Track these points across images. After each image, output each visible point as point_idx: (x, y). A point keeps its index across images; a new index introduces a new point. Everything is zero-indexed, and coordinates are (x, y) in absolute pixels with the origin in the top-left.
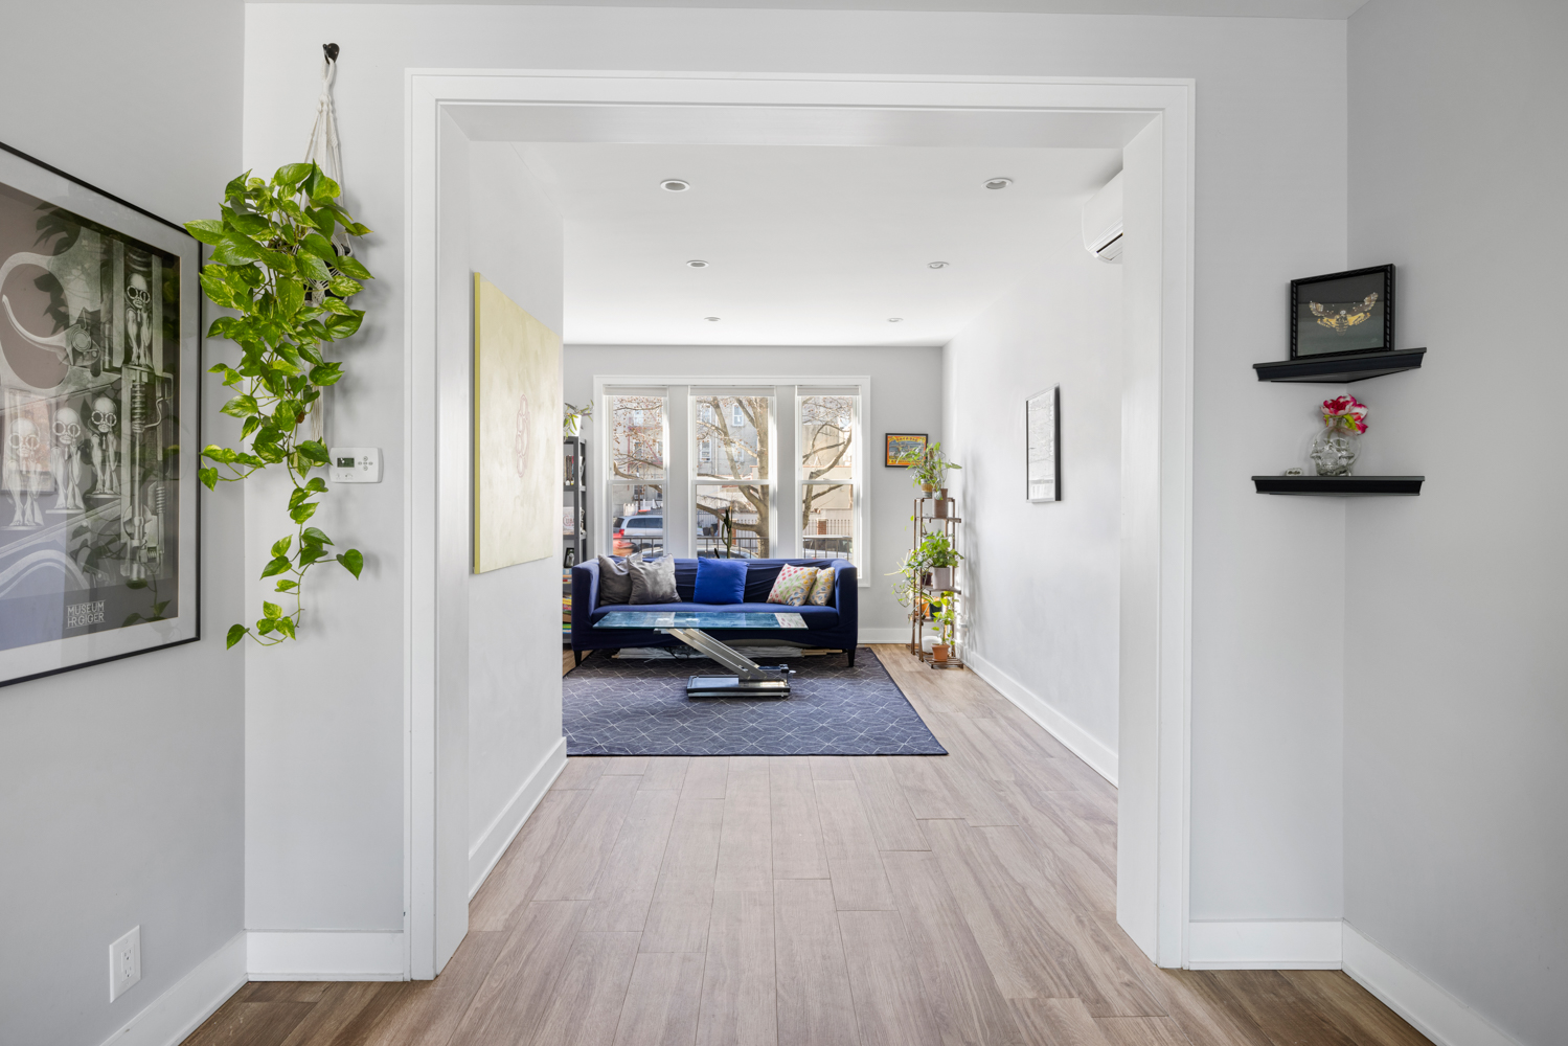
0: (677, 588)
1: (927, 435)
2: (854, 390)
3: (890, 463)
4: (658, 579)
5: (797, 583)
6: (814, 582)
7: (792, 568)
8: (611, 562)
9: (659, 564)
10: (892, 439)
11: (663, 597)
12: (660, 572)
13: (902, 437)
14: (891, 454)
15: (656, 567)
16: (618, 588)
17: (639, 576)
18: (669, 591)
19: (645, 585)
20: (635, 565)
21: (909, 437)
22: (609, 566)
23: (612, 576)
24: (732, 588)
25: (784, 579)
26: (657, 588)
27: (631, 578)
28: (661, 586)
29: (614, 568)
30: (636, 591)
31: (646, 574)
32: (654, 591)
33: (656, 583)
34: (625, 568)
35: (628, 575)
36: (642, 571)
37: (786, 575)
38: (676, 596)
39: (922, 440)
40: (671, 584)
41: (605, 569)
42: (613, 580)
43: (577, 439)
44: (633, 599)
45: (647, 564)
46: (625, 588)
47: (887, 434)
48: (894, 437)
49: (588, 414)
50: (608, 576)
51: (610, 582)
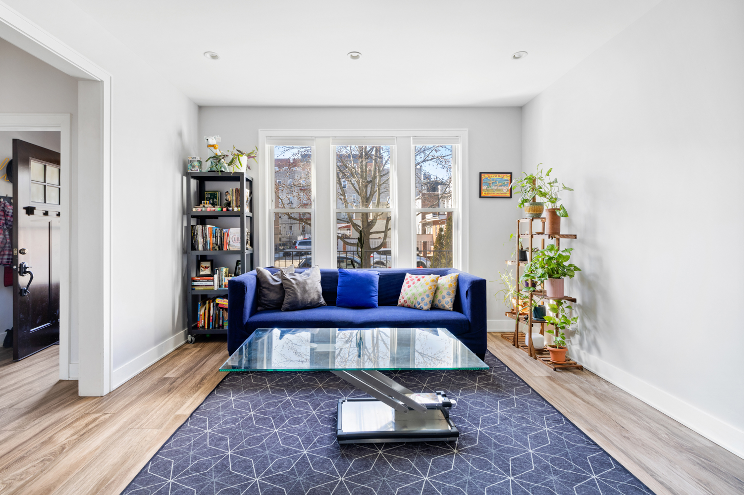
0: (323, 294)
1: (511, 174)
2: (456, 138)
3: (483, 195)
4: (307, 288)
5: (421, 290)
6: (437, 290)
7: (414, 276)
8: (267, 273)
9: (308, 275)
10: (484, 176)
11: (311, 303)
12: (309, 281)
13: (493, 175)
14: (484, 187)
15: (305, 277)
16: (273, 296)
17: (291, 286)
18: (316, 297)
19: (295, 294)
20: (288, 276)
21: (498, 175)
22: (265, 277)
23: (267, 286)
24: (368, 294)
25: (409, 287)
26: (306, 295)
27: (283, 288)
28: (309, 294)
29: (270, 278)
30: (288, 299)
31: (297, 284)
32: (303, 298)
33: (305, 291)
34: (280, 278)
35: (281, 284)
36: (293, 281)
37: (411, 283)
38: (322, 301)
39: (507, 177)
40: (318, 292)
41: (262, 280)
42: (268, 289)
43: (242, 174)
44: (285, 306)
45: (297, 274)
46: (279, 296)
47: (481, 173)
48: (486, 175)
49: (253, 157)
50: (264, 285)
51: (266, 291)
